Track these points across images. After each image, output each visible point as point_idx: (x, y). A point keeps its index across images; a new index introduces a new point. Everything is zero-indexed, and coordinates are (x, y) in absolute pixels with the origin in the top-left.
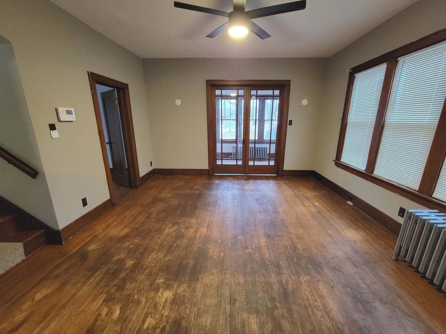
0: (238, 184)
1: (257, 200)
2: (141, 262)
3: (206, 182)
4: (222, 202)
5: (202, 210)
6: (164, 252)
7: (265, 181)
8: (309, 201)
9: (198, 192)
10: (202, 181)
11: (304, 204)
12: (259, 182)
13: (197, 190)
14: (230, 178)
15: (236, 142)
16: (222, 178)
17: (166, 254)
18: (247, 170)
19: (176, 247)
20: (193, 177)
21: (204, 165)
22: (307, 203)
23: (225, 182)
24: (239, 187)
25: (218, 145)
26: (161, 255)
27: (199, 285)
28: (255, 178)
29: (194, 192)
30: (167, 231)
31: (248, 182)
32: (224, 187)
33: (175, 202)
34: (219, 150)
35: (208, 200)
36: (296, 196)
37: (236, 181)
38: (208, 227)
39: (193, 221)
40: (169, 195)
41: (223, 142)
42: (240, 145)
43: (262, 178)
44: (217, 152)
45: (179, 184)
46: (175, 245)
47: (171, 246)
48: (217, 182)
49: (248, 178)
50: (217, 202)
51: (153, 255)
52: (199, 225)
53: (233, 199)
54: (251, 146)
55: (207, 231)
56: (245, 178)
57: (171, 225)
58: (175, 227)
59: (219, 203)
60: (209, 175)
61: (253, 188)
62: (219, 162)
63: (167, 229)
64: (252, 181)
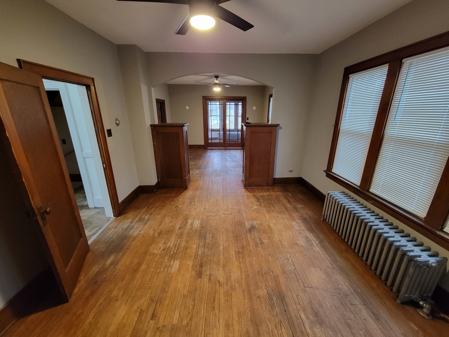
3: (204, 151)
9: (200, 154)
12: (231, 150)
14: (216, 149)
15: (219, 130)
16: (212, 149)
18: (226, 145)
20: (196, 149)
21: (202, 143)
23: (214, 150)
24: (221, 152)
25: (210, 133)
34: (210, 136)
35: (206, 156)
39: (201, 161)
41: (212, 130)
42: (222, 133)
43: (234, 149)
44: (209, 137)
48: (209, 151)
49: (226, 149)
50: (210, 157)
53: (218, 156)
54: (228, 133)
60: (204, 148)
62: (210, 141)
64: (228, 150)
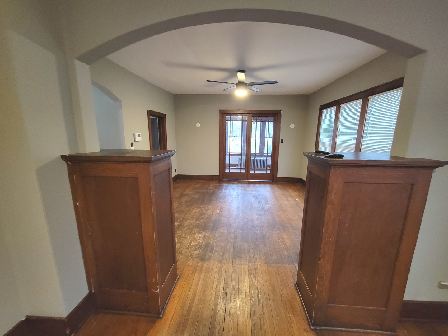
0: (242, 187)
1: (254, 197)
2: (182, 224)
3: (218, 185)
4: (229, 197)
5: (215, 201)
6: (194, 220)
7: (263, 185)
8: (292, 198)
10: (215, 184)
11: (287, 200)
12: (257, 185)
13: (211, 190)
14: (236, 183)
15: (240, 155)
16: (229, 182)
17: (196, 221)
18: (249, 177)
19: (201, 218)
20: (207, 181)
21: (216, 173)
22: (290, 199)
23: (232, 185)
24: (243, 188)
26: (194, 221)
27: (216, 233)
28: (255, 183)
29: (209, 191)
30: (194, 211)
31: (249, 185)
32: (231, 188)
33: (196, 196)
34: (227, 162)
35: (220, 196)
36: (283, 194)
37: (240, 185)
38: (220, 210)
39: (210, 207)
40: (191, 193)
41: (230, 155)
42: (244, 158)
43: (260, 183)
45: (197, 186)
46: (201, 217)
47: (198, 218)
48: (225, 185)
49: (250, 183)
51: (188, 221)
52: (215, 208)
53: (237, 195)
54: (252, 158)
55: (220, 212)
56: (247, 182)
57: (196, 208)
58: (199, 210)
59: (227, 197)
60: (219, 180)
61: (252, 189)
62: (227, 171)
63: (194, 210)
64: (252, 185)
